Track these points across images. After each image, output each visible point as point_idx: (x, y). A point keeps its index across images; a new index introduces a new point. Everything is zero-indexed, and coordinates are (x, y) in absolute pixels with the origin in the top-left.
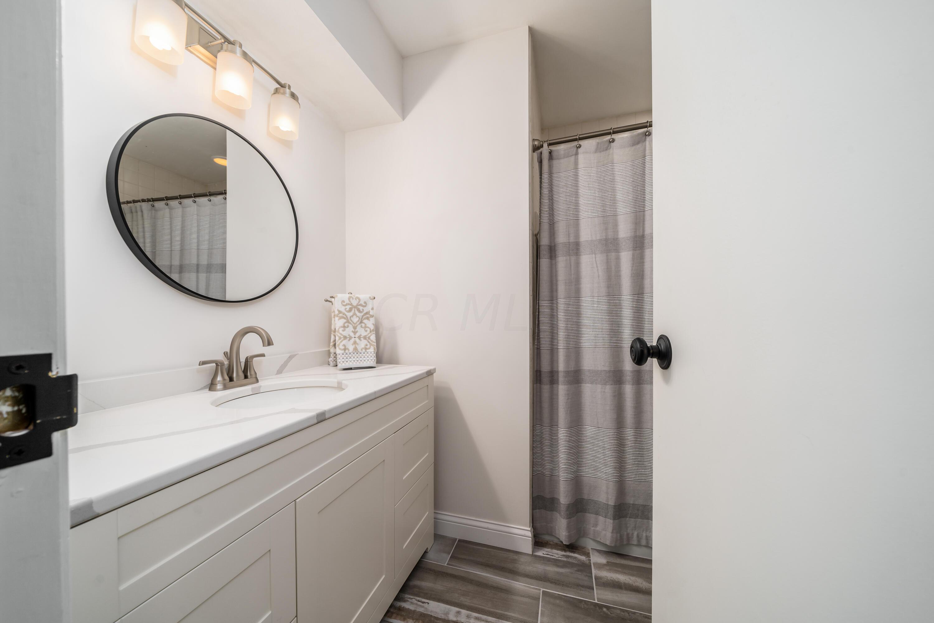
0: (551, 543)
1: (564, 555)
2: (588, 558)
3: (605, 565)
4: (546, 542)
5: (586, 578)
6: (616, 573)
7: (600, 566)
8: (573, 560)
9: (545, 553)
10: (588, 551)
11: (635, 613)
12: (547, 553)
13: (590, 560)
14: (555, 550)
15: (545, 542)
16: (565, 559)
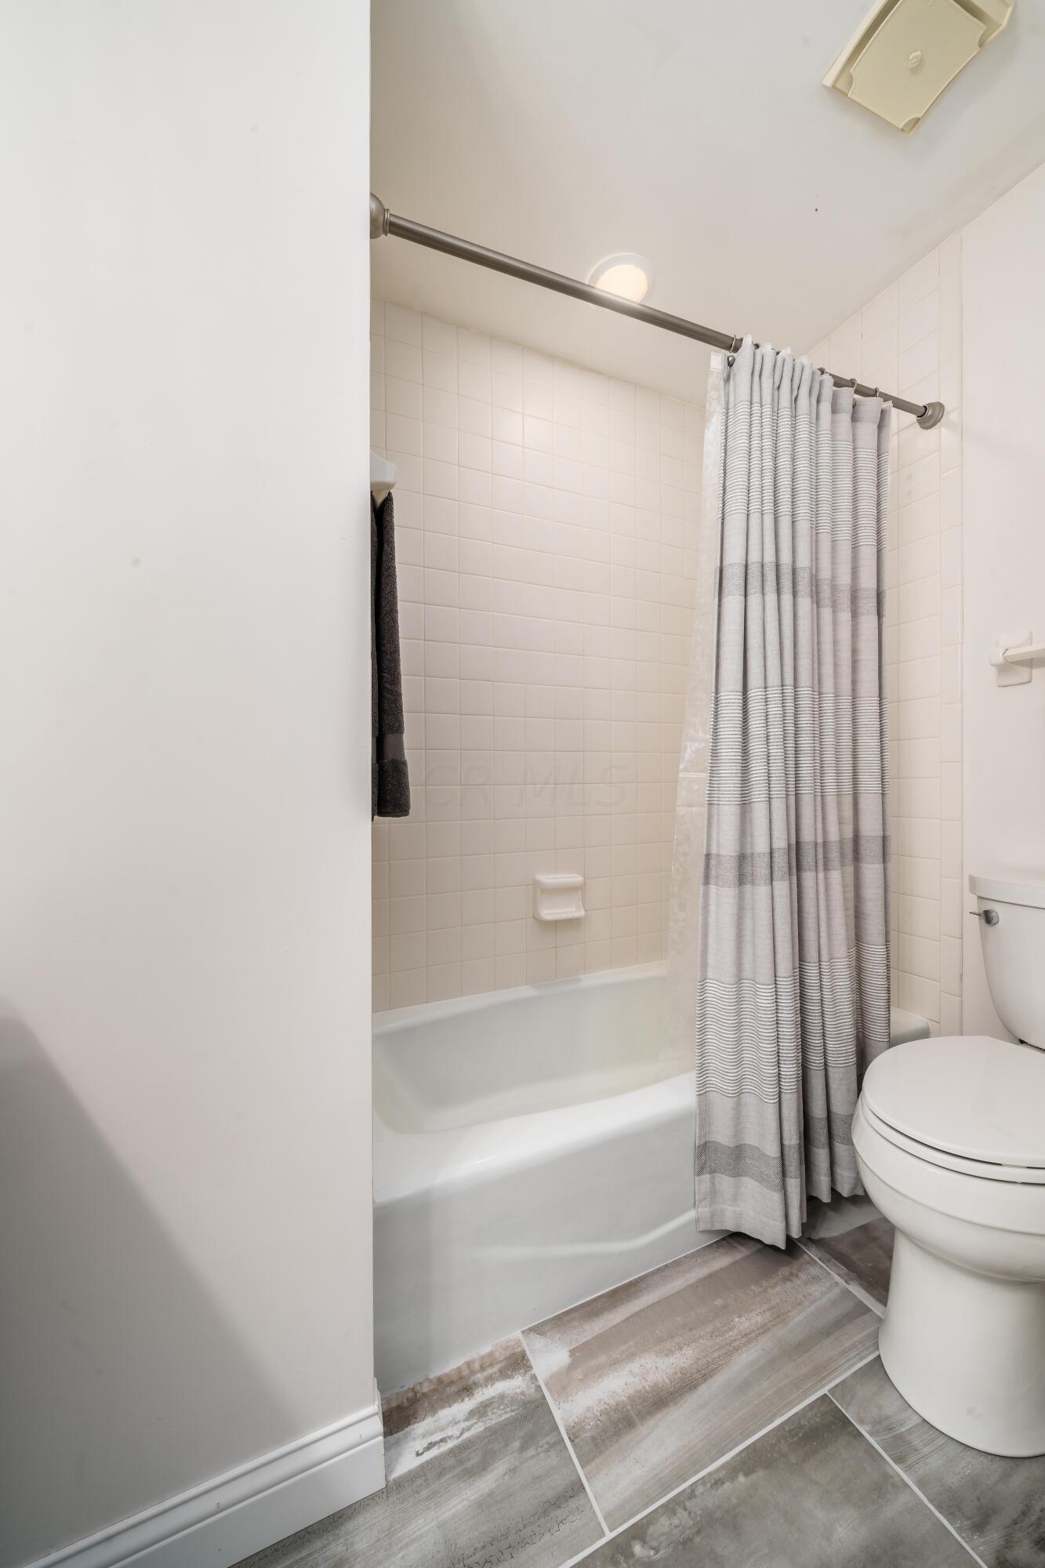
0: (425, 1389)
1: (472, 1413)
2: (528, 1377)
3: (571, 1367)
4: (410, 1394)
5: (553, 1460)
6: (600, 1377)
7: (563, 1383)
8: (499, 1412)
9: (420, 1445)
10: (519, 1349)
11: (693, 1491)
12: (425, 1443)
13: (534, 1378)
14: (443, 1407)
15: (408, 1399)
16: (479, 1428)
